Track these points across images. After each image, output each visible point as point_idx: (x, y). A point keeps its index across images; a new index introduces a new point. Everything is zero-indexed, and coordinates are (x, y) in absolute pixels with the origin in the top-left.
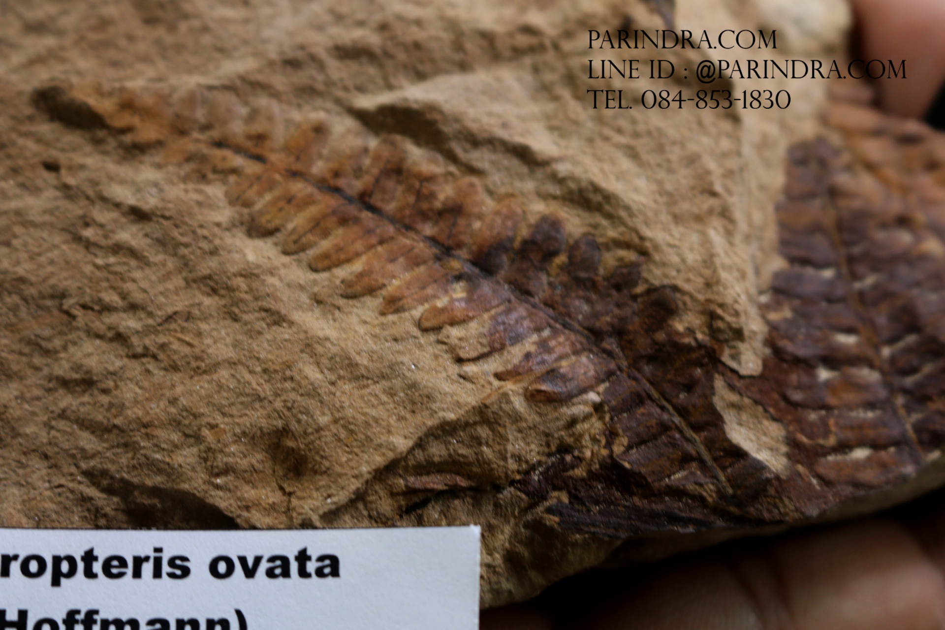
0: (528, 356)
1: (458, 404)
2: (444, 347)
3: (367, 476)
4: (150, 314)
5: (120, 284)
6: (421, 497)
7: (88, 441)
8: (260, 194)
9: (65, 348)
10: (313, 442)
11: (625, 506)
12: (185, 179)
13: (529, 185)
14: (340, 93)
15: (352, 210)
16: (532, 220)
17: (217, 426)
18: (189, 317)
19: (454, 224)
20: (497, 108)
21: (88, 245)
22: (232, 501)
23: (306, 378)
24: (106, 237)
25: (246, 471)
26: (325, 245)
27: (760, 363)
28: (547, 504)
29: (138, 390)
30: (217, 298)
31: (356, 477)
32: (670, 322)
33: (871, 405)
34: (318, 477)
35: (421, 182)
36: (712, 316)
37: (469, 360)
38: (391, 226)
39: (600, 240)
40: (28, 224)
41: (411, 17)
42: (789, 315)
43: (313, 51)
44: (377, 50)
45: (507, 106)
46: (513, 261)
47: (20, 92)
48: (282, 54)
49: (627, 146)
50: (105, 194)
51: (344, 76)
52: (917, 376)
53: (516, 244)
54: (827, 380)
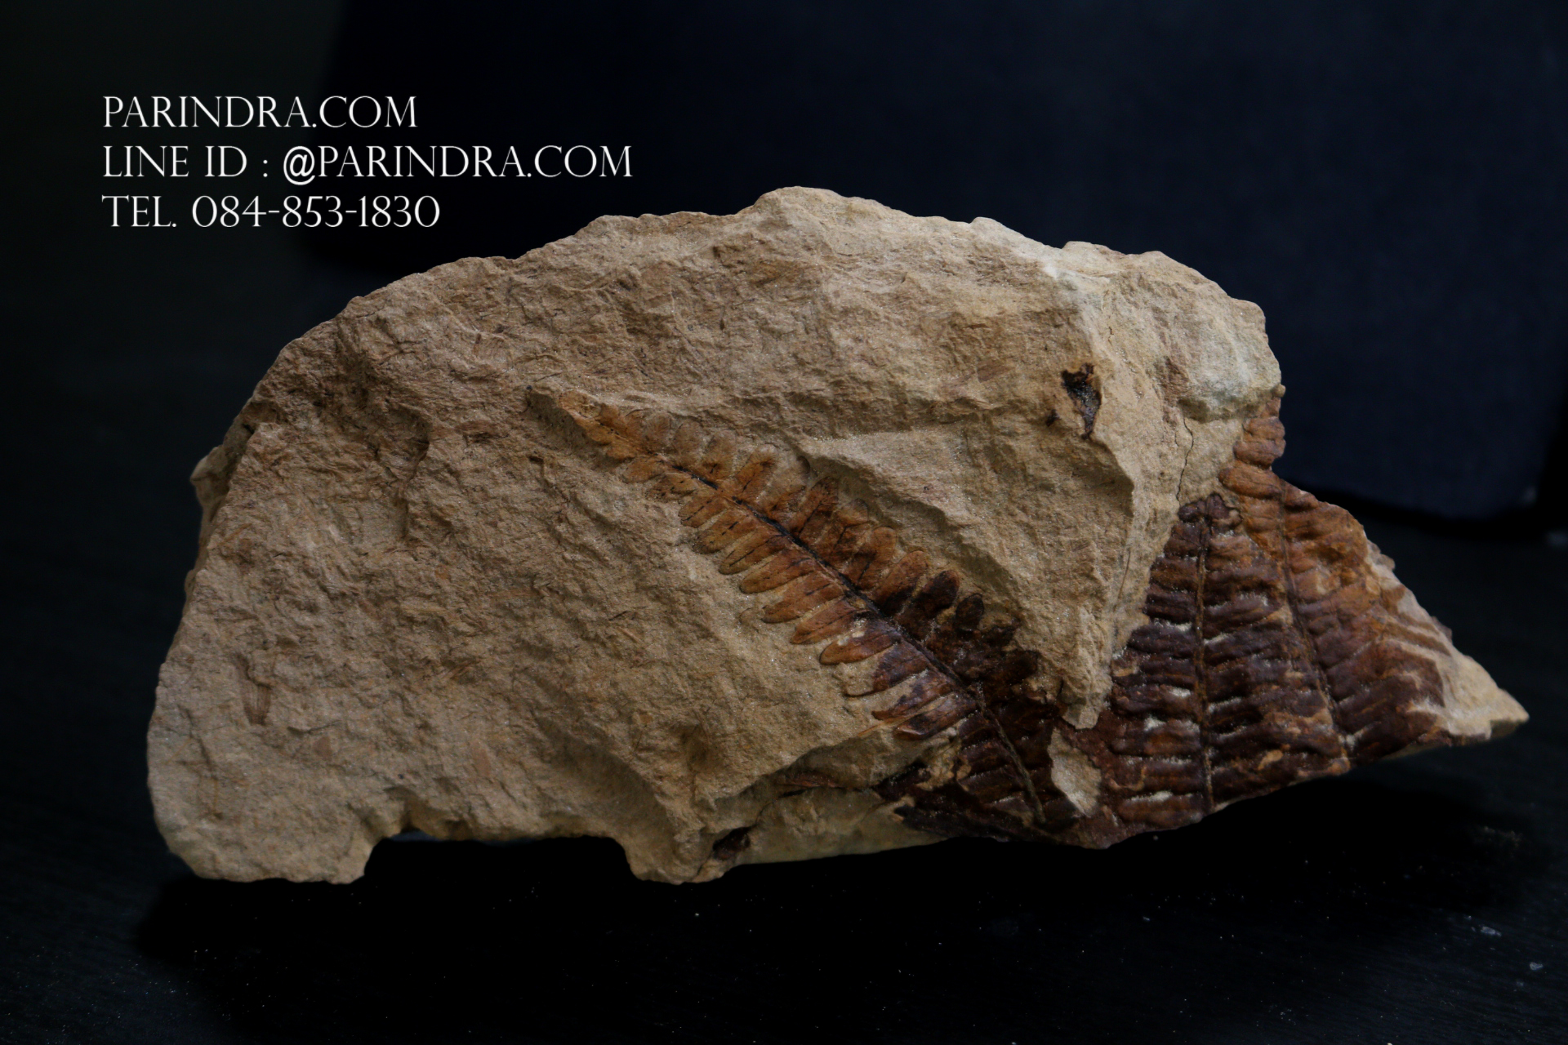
0: (903, 699)
1: (838, 734)
2: (837, 682)
3: (757, 779)
4: (604, 609)
5: (583, 577)
6: (797, 789)
7: (541, 697)
8: (708, 517)
9: (533, 617)
10: (719, 743)
11: (958, 815)
12: (646, 495)
13: (937, 543)
14: (790, 434)
15: (785, 541)
16: (933, 573)
17: (646, 713)
18: (635, 616)
19: (866, 568)
20: (921, 471)
21: (559, 539)
22: (650, 771)
23: (722, 690)
24: (576, 536)
25: (663, 751)
26: (757, 569)
27: (1096, 717)
28: (896, 805)
29: (588, 669)
30: (660, 605)
31: (748, 777)
32: (1028, 680)
33: (1182, 755)
34: (718, 768)
35: (845, 528)
36: (1062, 684)
37: (854, 696)
38: (814, 560)
39: (986, 602)
40: (512, 510)
41: (864, 378)
42: (1135, 670)
43: (772, 394)
44: (828, 403)
45: (933, 469)
46: (910, 606)
47: (517, 389)
48: (746, 393)
49: (1028, 525)
50: (579, 497)
51: (796, 419)
52: (1230, 735)
53: (915, 594)
54: (1153, 729)
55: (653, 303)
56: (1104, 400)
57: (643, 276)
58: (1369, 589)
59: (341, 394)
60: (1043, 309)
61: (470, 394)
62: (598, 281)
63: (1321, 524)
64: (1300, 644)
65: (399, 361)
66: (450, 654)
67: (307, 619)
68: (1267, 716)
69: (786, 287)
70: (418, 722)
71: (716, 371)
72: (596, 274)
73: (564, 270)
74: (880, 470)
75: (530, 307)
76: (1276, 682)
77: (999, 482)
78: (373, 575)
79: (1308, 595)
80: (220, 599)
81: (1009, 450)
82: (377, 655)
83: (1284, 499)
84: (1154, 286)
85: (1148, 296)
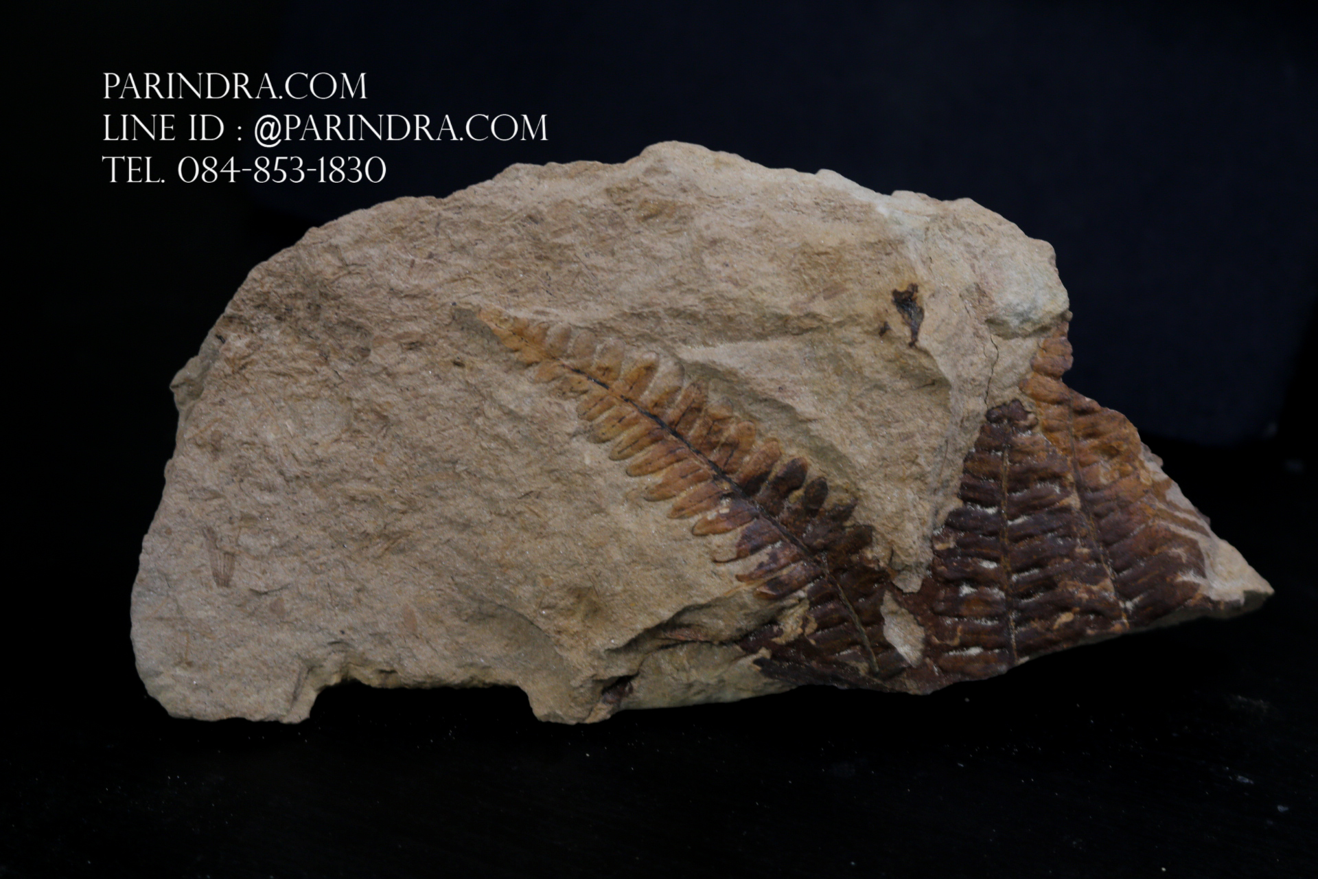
0: (761, 565)
1: (708, 593)
2: (706, 550)
3: (640, 632)
4: (514, 489)
5: (497, 463)
6: (673, 642)
7: (460, 564)
8: (601, 412)
9: (454, 497)
10: (608, 601)
11: (806, 666)
12: (549, 393)
13: (789, 434)
14: (669, 343)
15: (663, 433)
16: (786, 460)
17: (548, 576)
18: (539, 496)
19: (731, 455)
20: (777, 374)
21: (477, 430)
22: (551, 626)
23: (611, 557)
24: (491, 428)
25: (562, 609)
26: (640, 457)
27: (920, 583)
28: (755, 657)
29: (499, 540)
30: (560, 485)
31: (633, 630)
32: (864, 550)
33: (991, 617)
34: (608, 623)
35: (714, 421)
36: (893, 553)
37: (720, 562)
38: (687, 449)
39: (829, 484)
40: (438, 406)
41: (730, 296)
42: (952, 545)
43: (654, 309)
44: (701, 316)
45: (786, 372)
46: (767, 488)
47: (443, 305)
48: (632, 308)
49: (864, 419)
50: (494, 395)
51: (674, 330)
52: (1030, 600)
53: (772, 477)
54: (967, 595)
55: (556, 234)
56: (926, 314)
57: (548, 212)
58: (1143, 480)
59: (299, 309)
60: (877, 240)
61: (405, 309)
62: (512, 216)
63: (1104, 426)
64: (1088, 525)
65: (348, 280)
66: (385, 528)
67: (267, 498)
68: (1061, 584)
69: (665, 222)
70: (358, 586)
71: (608, 290)
72: (511, 210)
73: (484, 207)
74: (743, 372)
75: (455, 237)
76: (1068, 556)
77: (840, 383)
78: (322, 461)
79: (1092, 484)
80: (195, 481)
81: (849, 356)
82: (324, 529)
83: (1073, 405)
84: (966, 225)
85: (960, 233)
